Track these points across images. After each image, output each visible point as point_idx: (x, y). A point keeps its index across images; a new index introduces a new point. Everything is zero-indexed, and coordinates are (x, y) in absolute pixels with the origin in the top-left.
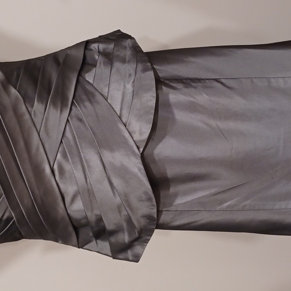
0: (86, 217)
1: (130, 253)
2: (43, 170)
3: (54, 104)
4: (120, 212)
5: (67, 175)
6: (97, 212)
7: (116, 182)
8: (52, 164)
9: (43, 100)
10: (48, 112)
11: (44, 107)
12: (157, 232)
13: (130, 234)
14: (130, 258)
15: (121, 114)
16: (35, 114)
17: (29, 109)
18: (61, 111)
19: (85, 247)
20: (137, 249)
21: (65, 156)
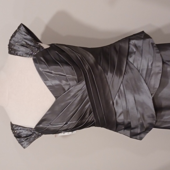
0: (124, 122)
1: (138, 137)
2: (109, 103)
3: (117, 74)
4: (139, 121)
5: (119, 105)
6: (129, 120)
7: (139, 109)
8: (113, 100)
9: (112, 72)
10: (114, 78)
11: (112, 75)
12: (154, 129)
13: (141, 129)
14: (138, 138)
15: (145, 79)
16: (108, 78)
17: (106, 76)
18: (120, 77)
19: (118, 132)
20: (142, 135)
21: (119, 97)
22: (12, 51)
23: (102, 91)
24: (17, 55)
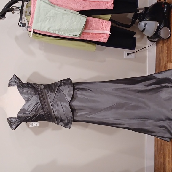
0: (58, 116)
1: (68, 126)
8: (51, 104)
11: (51, 93)
17: (48, 93)
19: (59, 124)
22: (10, 85)
23: (46, 100)
24: (11, 86)
